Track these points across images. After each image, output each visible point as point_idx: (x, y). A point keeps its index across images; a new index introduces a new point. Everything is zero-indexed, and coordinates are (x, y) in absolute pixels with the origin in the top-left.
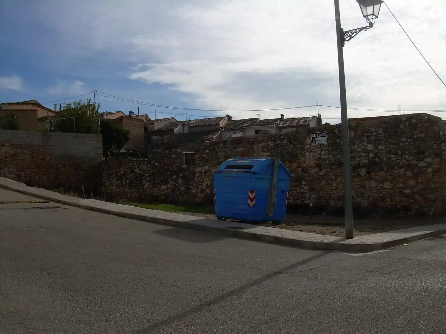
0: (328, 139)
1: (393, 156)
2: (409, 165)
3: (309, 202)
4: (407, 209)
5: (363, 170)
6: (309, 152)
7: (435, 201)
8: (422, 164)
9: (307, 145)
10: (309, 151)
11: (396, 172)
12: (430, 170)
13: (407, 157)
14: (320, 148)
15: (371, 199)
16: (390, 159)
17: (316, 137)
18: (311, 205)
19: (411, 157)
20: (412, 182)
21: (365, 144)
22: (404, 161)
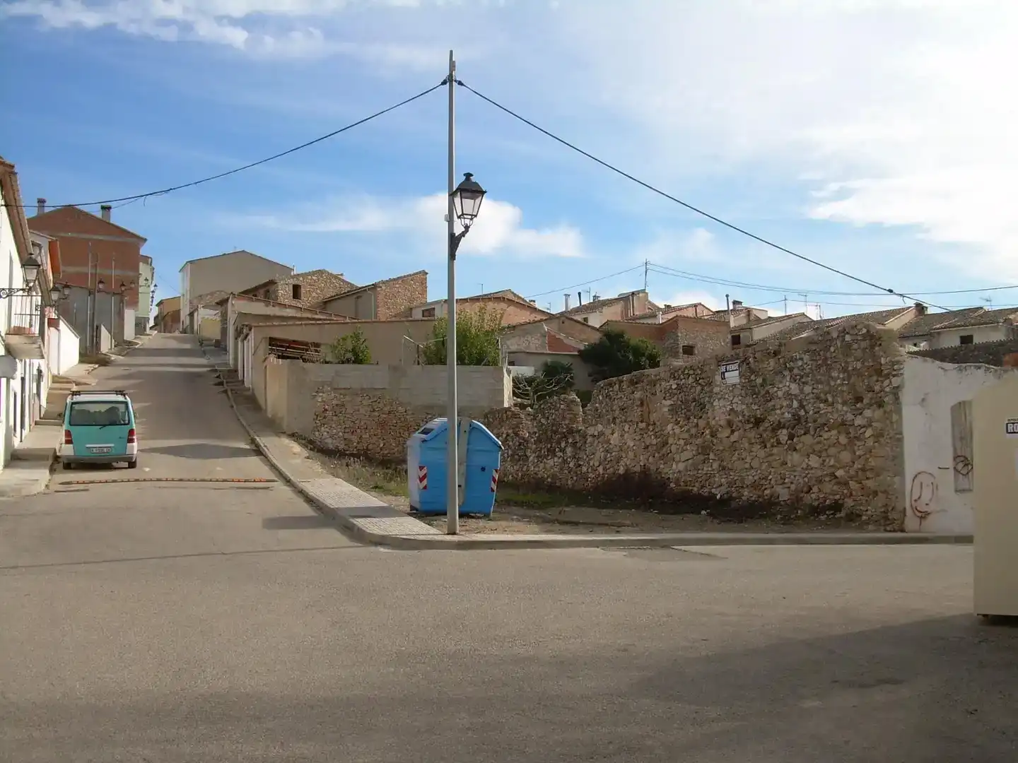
0: (741, 375)
1: (822, 405)
2: (843, 424)
3: (717, 493)
4: (837, 507)
5: (785, 431)
6: (719, 399)
7: (875, 493)
8: (859, 421)
9: (717, 386)
10: (719, 396)
11: (826, 436)
12: (869, 432)
13: (840, 407)
14: (732, 391)
15: (793, 487)
16: (819, 412)
17: (726, 371)
18: (718, 497)
19: (845, 408)
20: (846, 456)
21: (788, 384)
22: (836, 416)
